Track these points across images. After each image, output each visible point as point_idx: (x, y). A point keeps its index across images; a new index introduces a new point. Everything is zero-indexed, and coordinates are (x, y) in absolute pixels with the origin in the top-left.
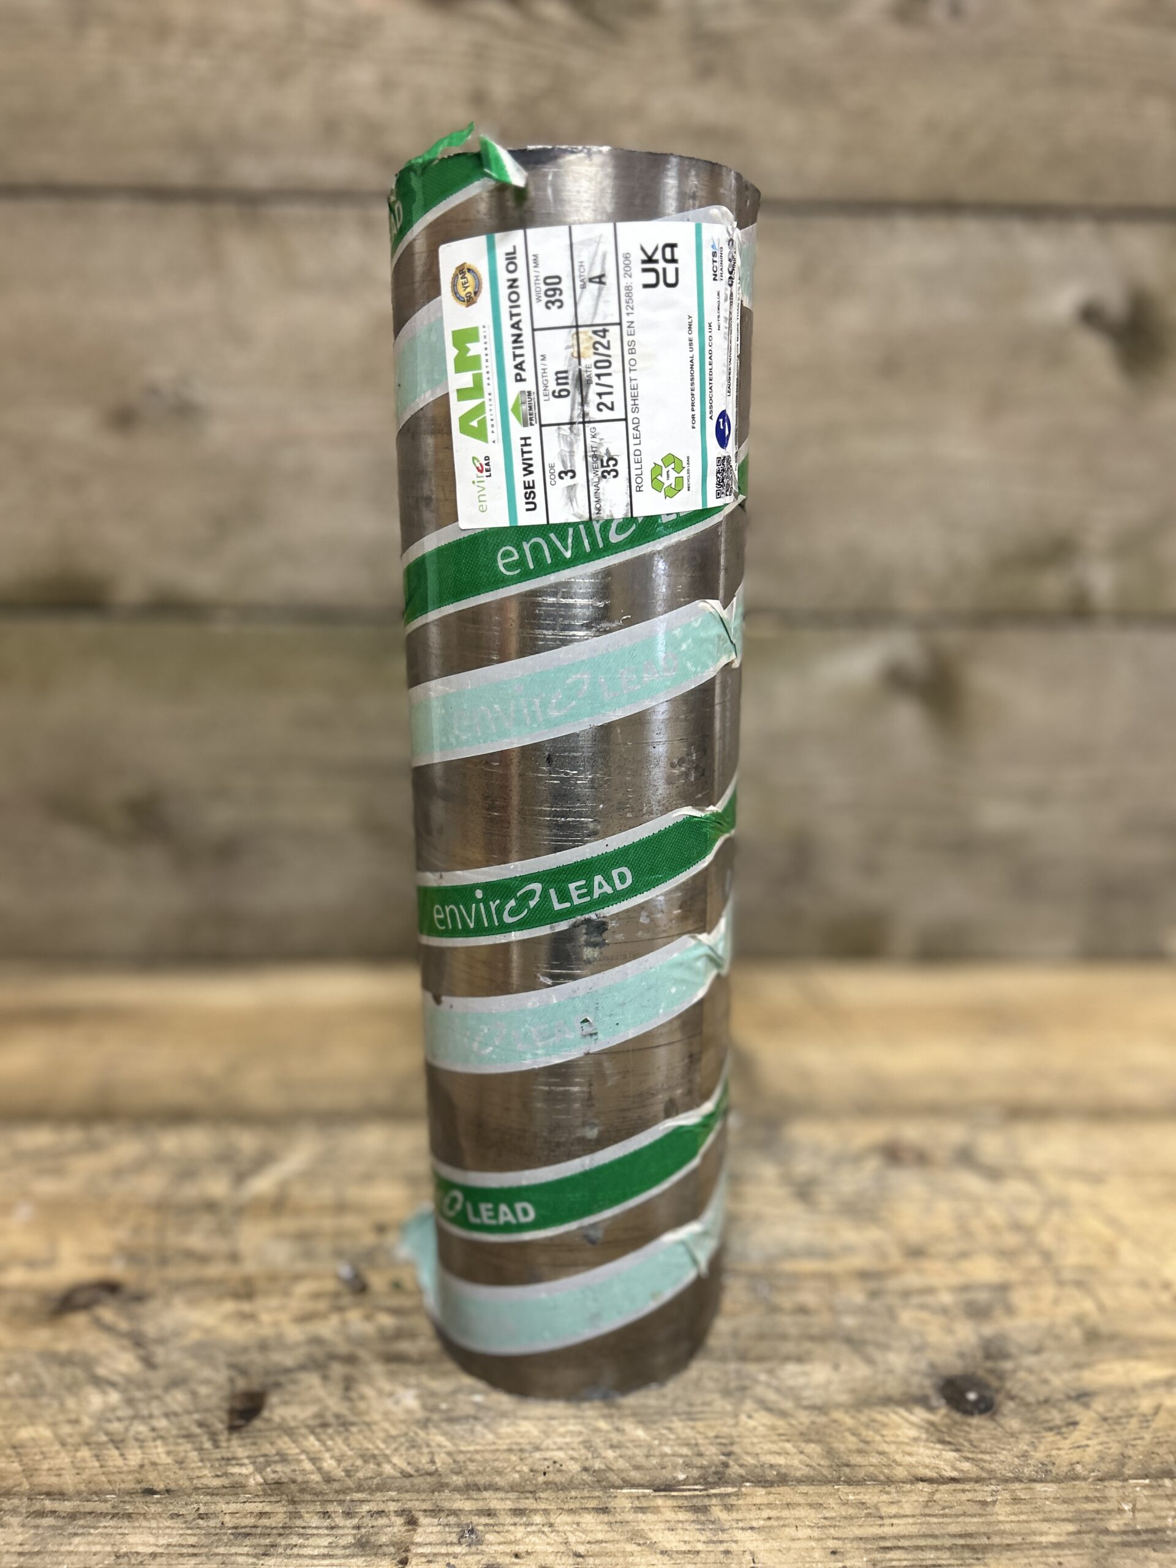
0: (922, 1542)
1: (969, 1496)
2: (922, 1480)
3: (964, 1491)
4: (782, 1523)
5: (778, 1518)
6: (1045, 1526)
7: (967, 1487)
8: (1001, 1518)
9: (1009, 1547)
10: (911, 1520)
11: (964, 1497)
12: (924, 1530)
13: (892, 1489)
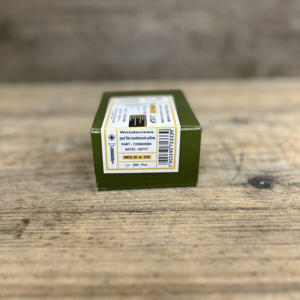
0: (240, 229)
1: (260, 214)
2: (241, 208)
3: (258, 212)
4: (180, 222)
5: (179, 221)
6: (292, 224)
7: (260, 211)
8: (273, 221)
9: (277, 230)
10: (235, 221)
11: (258, 214)
12: (241, 224)
13: (228, 212)
